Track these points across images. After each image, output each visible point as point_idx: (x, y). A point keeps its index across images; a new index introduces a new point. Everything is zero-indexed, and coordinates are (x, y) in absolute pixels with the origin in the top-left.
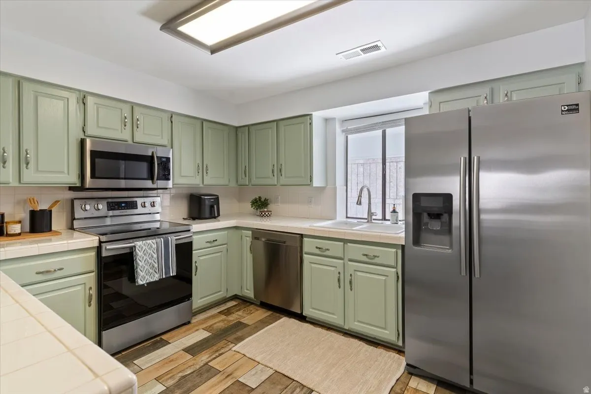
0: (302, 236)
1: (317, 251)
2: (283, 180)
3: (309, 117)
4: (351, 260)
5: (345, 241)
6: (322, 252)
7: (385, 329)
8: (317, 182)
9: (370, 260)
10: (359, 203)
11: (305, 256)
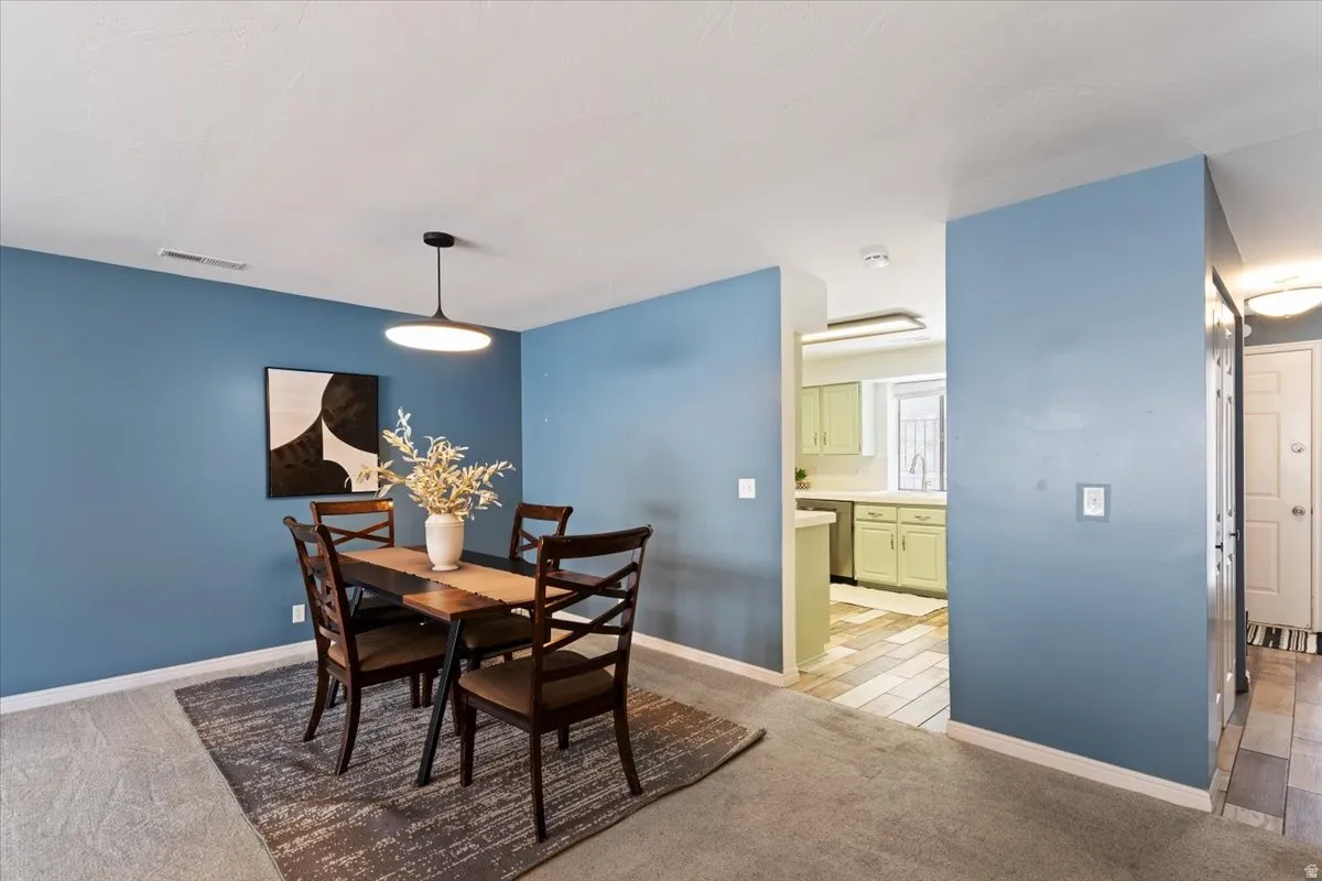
0: (853, 503)
1: (871, 517)
2: (828, 449)
3: (857, 385)
4: (904, 523)
5: (898, 506)
6: (874, 518)
7: (936, 580)
8: (867, 451)
9: (921, 522)
10: (912, 471)
11: (856, 522)
